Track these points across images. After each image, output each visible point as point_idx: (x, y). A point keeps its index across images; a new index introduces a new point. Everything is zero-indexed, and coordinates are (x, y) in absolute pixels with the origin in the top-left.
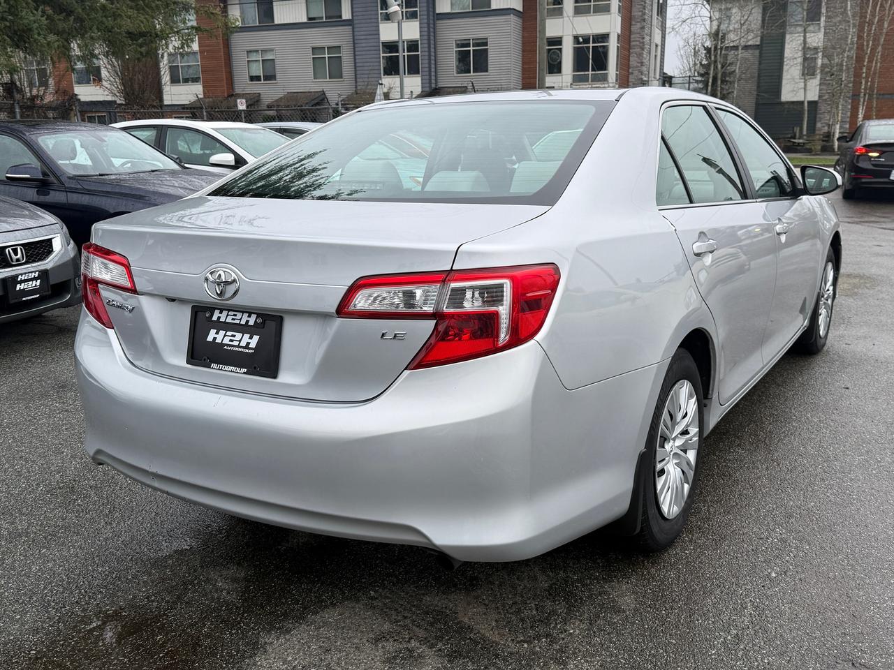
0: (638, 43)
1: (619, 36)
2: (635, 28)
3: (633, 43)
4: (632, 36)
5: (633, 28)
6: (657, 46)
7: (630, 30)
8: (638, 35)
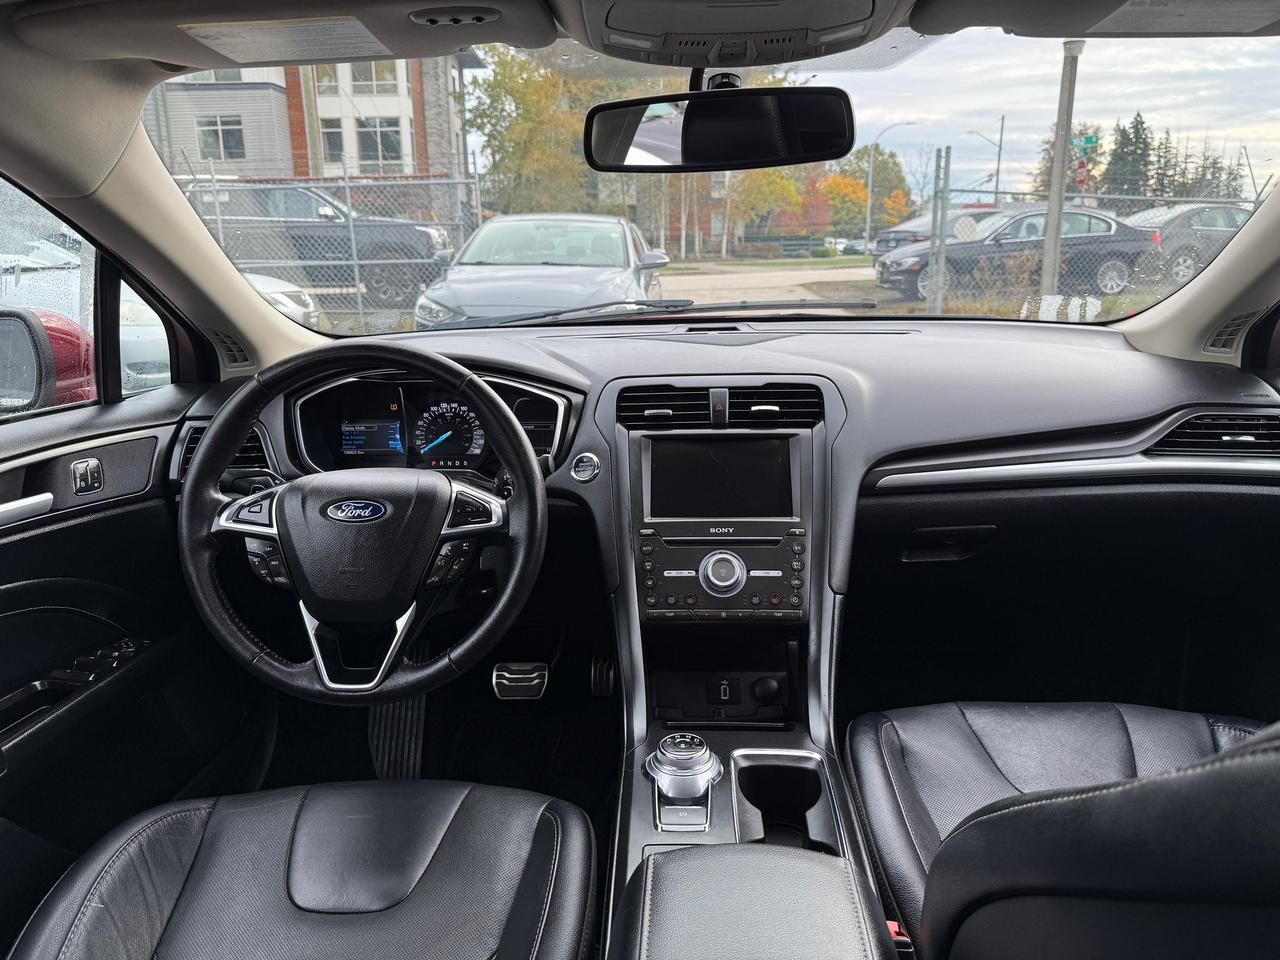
0: (434, 130)
1: (411, 120)
2: (430, 113)
3: (429, 131)
4: (427, 122)
5: (426, 113)
6: (457, 135)
7: (424, 117)
8: (434, 122)
